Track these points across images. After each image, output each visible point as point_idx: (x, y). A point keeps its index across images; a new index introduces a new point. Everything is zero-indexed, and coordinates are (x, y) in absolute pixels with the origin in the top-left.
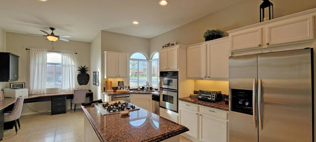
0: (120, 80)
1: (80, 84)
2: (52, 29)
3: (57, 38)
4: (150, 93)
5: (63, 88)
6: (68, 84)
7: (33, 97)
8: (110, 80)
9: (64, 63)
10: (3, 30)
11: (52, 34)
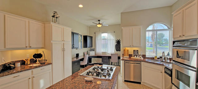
0: (136, 49)
1: (117, 50)
2: (99, 21)
3: (101, 25)
4: (163, 65)
5: (108, 52)
6: (110, 50)
7: (97, 55)
8: (127, 48)
9: (108, 38)
10: (88, 26)
11: (99, 24)
